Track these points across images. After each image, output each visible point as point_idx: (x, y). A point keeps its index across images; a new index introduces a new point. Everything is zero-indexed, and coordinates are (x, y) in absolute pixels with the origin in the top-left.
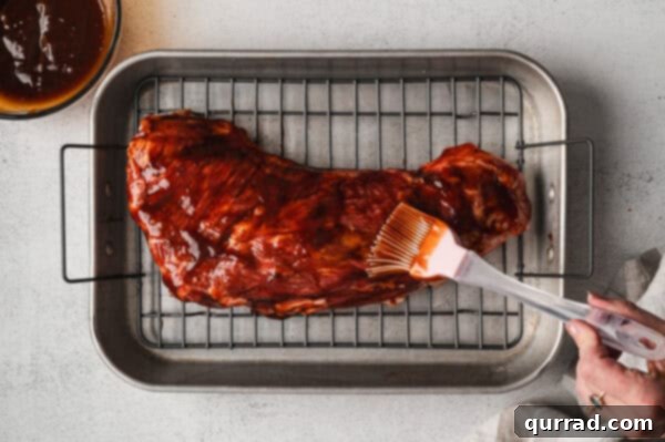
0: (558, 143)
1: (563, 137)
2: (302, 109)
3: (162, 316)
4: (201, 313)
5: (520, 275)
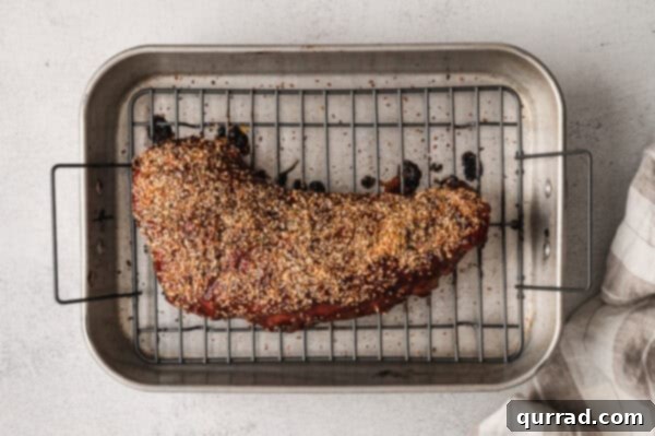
0: (553, 155)
1: (560, 148)
2: (299, 120)
3: (159, 330)
4: (197, 328)
5: (521, 287)
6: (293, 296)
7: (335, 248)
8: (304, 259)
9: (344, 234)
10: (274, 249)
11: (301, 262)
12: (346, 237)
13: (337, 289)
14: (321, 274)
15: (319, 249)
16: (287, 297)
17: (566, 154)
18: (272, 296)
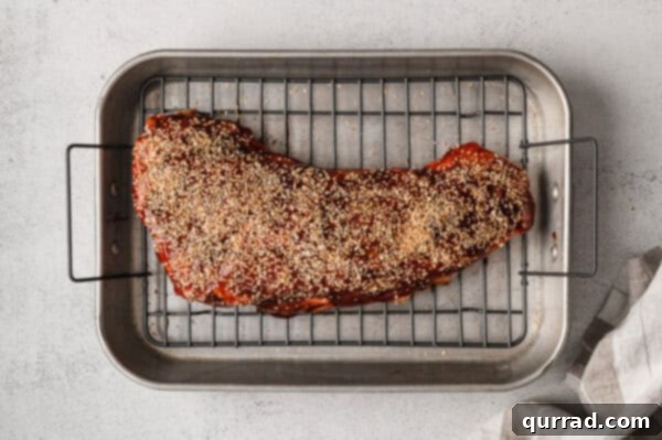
0: (562, 142)
1: (567, 136)
2: (307, 108)
3: (168, 314)
4: (206, 312)
5: (524, 274)
6: (307, 283)
7: (351, 233)
8: (315, 244)
9: (361, 220)
10: (281, 231)
11: (313, 247)
12: (364, 224)
13: (359, 277)
14: (337, 261)
15: (333, 235)
16: (300, 283)
17: (572, 141)
18: (282, 281)
